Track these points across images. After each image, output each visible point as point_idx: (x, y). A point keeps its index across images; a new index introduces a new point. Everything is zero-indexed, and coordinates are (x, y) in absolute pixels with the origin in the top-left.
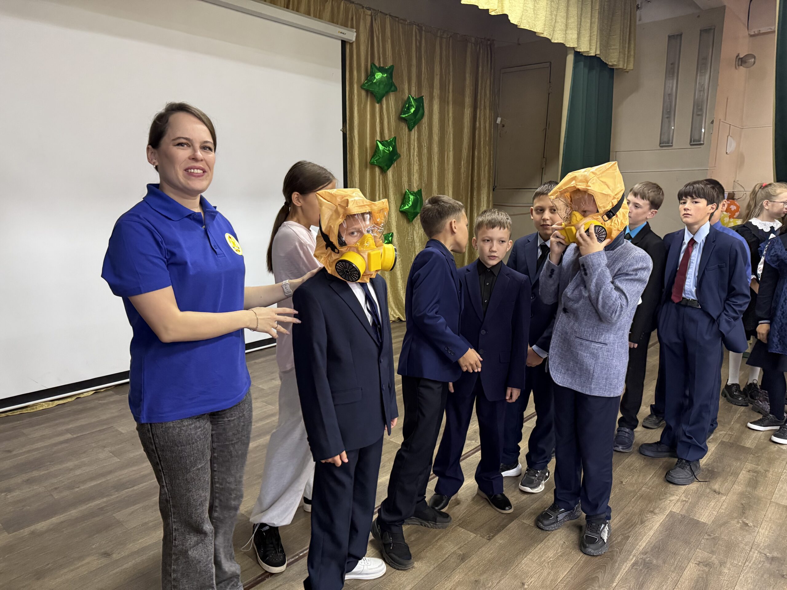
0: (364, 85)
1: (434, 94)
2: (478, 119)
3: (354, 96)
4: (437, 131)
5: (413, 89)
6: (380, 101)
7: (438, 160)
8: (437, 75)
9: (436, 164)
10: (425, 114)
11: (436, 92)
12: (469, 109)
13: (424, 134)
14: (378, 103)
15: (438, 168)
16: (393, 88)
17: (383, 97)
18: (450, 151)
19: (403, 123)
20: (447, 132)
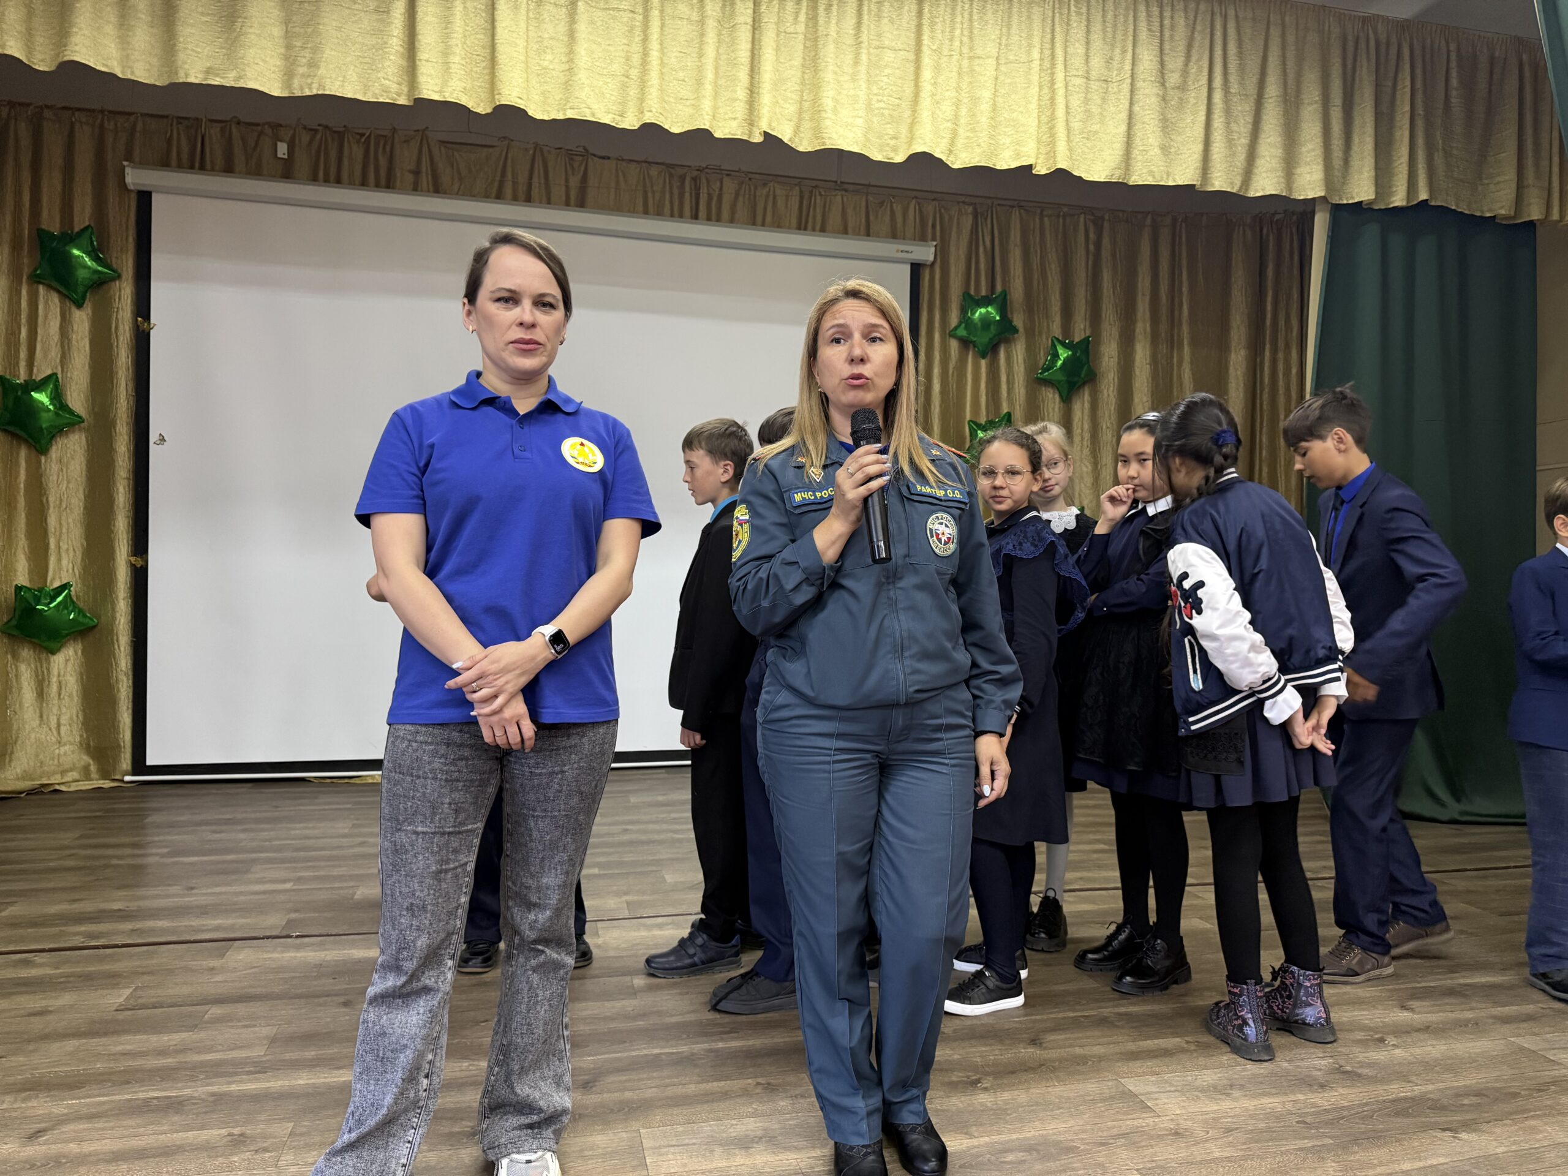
0: (954, 330)
1: (1138, 331)
3: (933, 352)
6: (991, 354)
13: (1104, 406)
14: (987, 358)
17: (997, 345)
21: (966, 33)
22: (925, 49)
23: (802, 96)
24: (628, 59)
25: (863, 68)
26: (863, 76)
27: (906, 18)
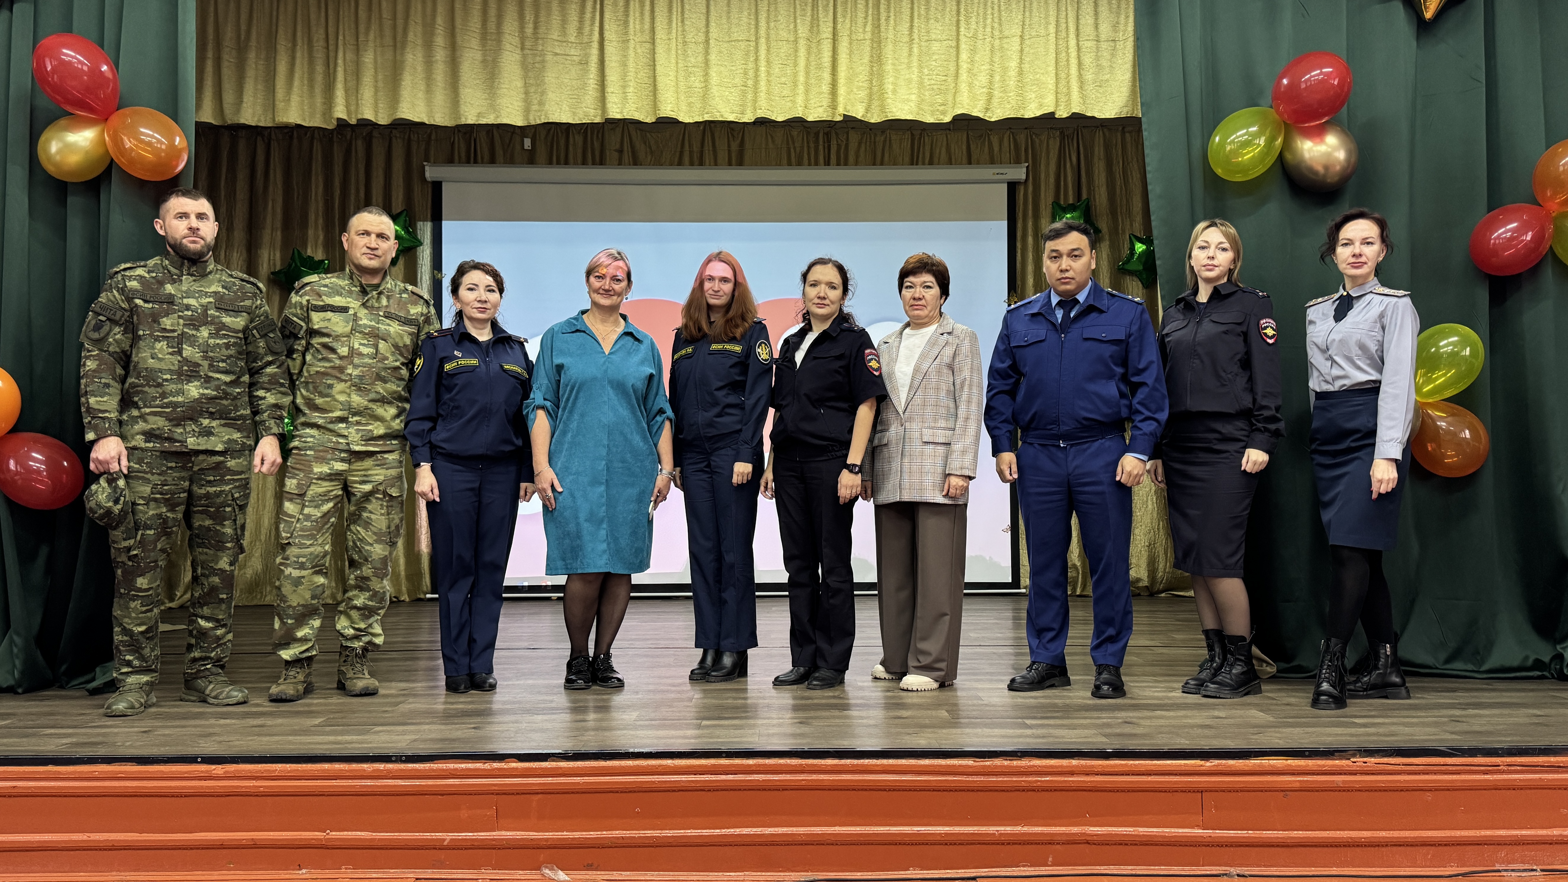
21: (996, 20)
22: (962, 38)
23: (871, 83)
24: (746, 73)
25: (915, 59)
26: (915, 64)
27: (948, 16)
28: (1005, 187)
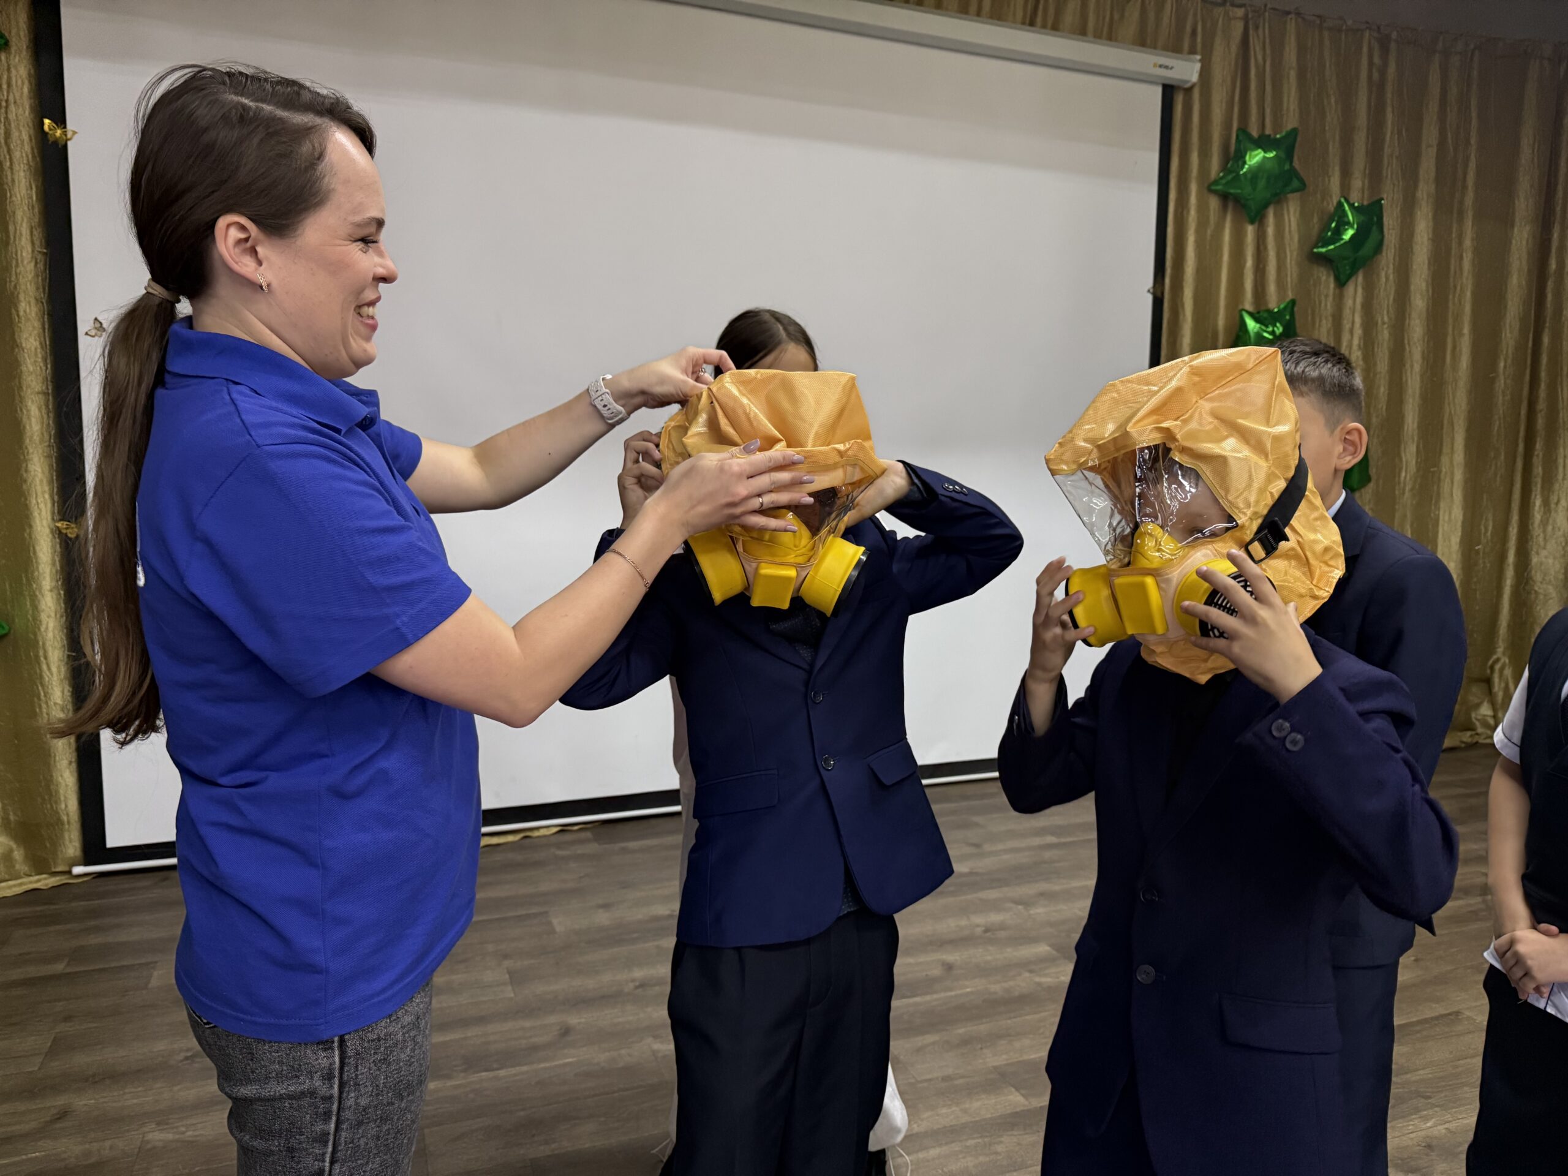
0: (1216, 182)
1: (1419, 194)
2: (1554, 250)
3: (1188, 211)
4: (1424, 285)
5: (1358, 183)
6: (1257, 217)
7: (1423, 358)
8: (1429, 146)
9: (1417, 367)
10: (1386, 242)
11: (1425, 190)
12: (1528, 228)
13: (1382, 293)
14: (1252, 222)
15: (1422, 376)
16: (1296, 183)
17: (1266, 206)
18: (1461, 335)
19: (1322, 269)
20: (1455, 287)
28: (1159, 90)
